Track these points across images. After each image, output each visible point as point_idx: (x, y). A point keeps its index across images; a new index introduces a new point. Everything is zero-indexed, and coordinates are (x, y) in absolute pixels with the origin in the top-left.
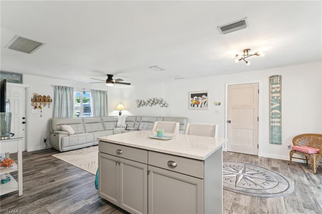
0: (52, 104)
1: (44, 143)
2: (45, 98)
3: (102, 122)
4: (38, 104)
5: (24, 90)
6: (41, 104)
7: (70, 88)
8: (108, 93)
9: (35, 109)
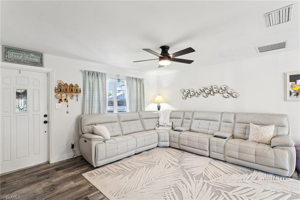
0: (81, 95)
1: (71, 150)
2: (72, 88)
3: (141, 119)
4: (64, 95)
5: (46, 77)
6: (67, 95)
7: (102, 74)
8: (144, 82)
9: (59, 103)
